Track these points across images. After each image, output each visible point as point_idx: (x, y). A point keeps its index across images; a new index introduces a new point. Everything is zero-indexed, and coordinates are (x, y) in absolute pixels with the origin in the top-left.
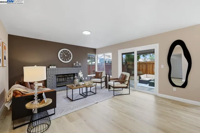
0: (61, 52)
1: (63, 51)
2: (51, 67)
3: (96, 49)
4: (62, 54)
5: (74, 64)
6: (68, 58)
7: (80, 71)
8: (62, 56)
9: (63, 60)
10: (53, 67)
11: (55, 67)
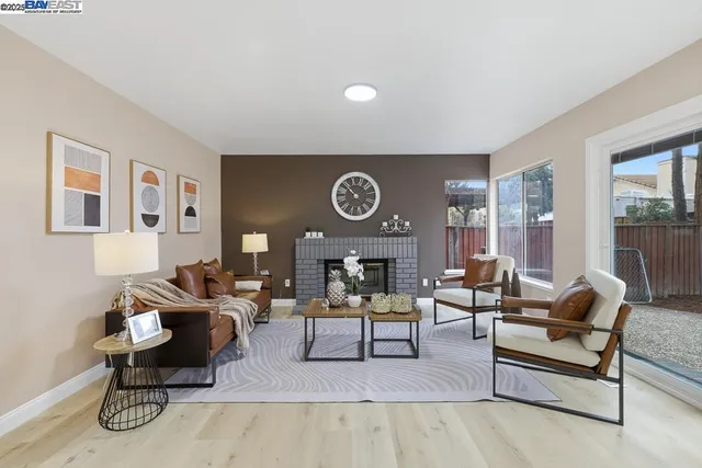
0: (342, 185)
1: (349, 180)
2: (308, 234)
3: (488, 156)
4: (344, 191)
5: (385, 224)
6: (364, 205)
7: (353, 252)
8: (343, 198)
9: (347, 211)
10: (314, 234)
11: (321, 234)
